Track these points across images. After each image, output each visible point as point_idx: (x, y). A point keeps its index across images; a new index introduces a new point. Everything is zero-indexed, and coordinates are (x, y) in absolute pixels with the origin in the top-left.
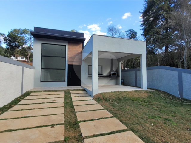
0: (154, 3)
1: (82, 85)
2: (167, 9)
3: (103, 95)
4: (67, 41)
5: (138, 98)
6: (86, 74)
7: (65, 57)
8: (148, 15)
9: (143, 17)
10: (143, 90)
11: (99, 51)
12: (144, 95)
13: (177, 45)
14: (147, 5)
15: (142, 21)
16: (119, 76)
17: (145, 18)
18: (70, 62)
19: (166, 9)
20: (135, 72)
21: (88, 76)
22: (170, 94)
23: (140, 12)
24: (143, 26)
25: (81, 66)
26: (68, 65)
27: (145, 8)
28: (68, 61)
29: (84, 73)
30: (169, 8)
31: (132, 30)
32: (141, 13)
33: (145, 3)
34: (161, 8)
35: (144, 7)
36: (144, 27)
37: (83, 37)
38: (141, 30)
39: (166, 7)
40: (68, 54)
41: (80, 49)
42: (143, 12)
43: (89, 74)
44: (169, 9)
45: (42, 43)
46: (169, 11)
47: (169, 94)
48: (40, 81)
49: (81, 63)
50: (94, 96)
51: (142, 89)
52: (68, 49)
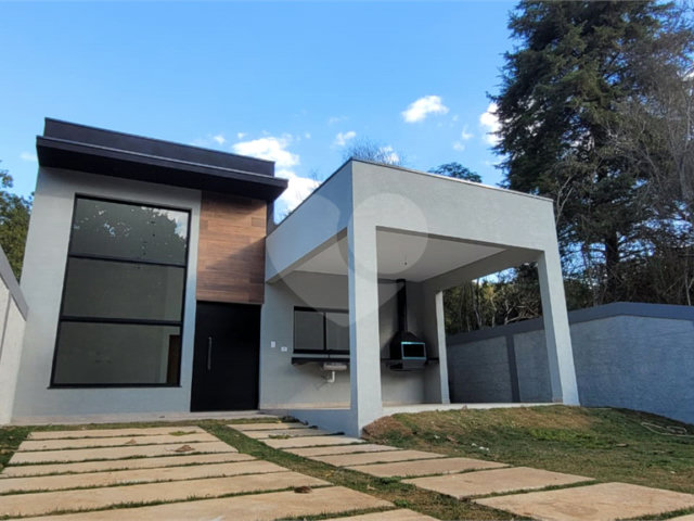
0: (542, 65)
1: (263, 405)
2: (598, 91)
3: (408, 424)
4: (199, 192)
5: (559, 430)
6: (284, 349)
7: (185, 267)
8: (521, 110)
9: (502, 118)
10: (565, 403)
11: (379, 228)
12: (576, 423)
13: (647, 234)
14: (516, 73)
15: (498, 133)
16: (437, 359)
17: (507, 121)
18: (206, 287)
19: (593, 90)
20: (503, 339)
21: (294, 360)
22: (673, 421)
23: (489, 96)
24: (503, 153)
25: (258, 308)
26: (199, 303)
27: (509, 81)
28: (200, 285)
29: (273, 344)
30: (604, 88)
31: (459, 167)
32: (493, 98)
33: (505, 62)
34: (574, 88)
35: (505, 77)
36: (508, 155)
37: (273, 174)
38: (497, 167)
39: (592, 83)
40: (200, 251)
41: (258, 228)
42: (500, 98)
43: (296, 351)
44: (603, 91)
45: (78, 196)
46: (606, 97)
47: (669, 419)
48: (48, 385)
49: (262, 293)
50: (365, 430)
51: (562, 401)
52: (203, 226)
